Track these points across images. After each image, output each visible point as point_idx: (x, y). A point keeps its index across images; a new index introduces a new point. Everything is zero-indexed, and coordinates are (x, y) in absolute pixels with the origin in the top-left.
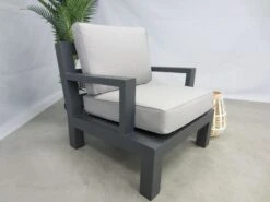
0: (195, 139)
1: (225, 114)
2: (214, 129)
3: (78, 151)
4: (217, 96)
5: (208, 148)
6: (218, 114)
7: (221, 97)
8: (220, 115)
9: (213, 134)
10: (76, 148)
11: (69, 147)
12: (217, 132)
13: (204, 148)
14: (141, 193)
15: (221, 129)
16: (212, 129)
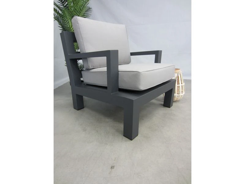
0: (163, 103)
1: (184, 84)
3: (79, 111)
4: (177, 71)
5: (172, 108)
6: (178, 84)
7: (180, 71)
8: (180, 85)
9: (175, 99)
10: (78, 110)
11: (73, 109)
12: (178, 96)
13: (170, 107)
14: (124, 136)
15: (181, 94)
16: (175, 95)
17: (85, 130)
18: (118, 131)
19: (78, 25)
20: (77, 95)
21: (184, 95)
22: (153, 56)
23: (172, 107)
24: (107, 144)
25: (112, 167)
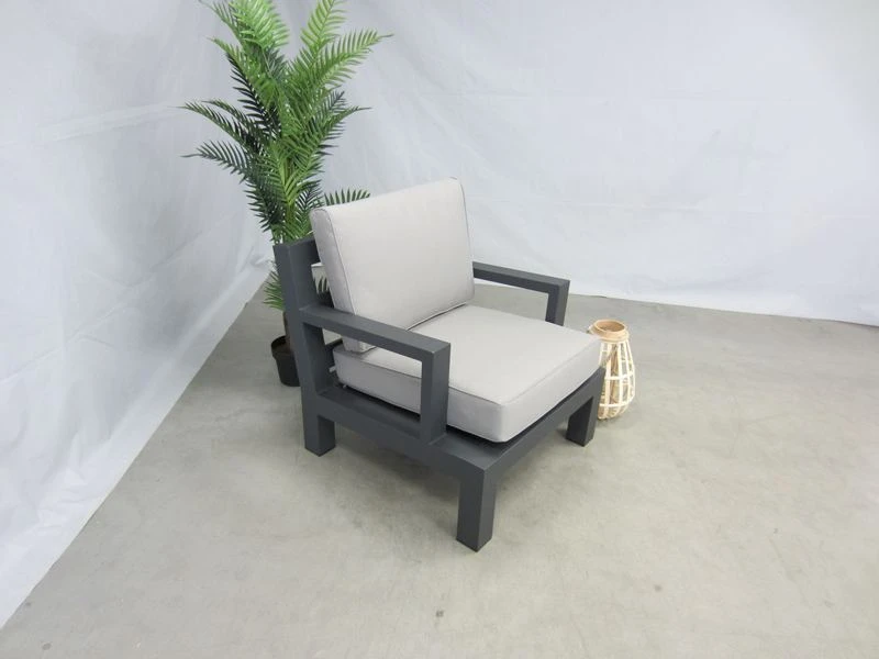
1: (631, 373)
2: (605, 405)
3: (324, 460)
5: (592, 446)
6: (614, 373)
8: (621, 377)
9: (604, 415)
10: (320, 455)
11: (302, 449)
12: (611, 409)
13: (583, 445)
14: (458, 540)
15: (621, 403)
16: (601, 405)
17: (358, 524)
18: (440, 524)
19: (331, 234)
20: (321, 419)
21: (631, 404)
22: (544, 297)
23: (591, 442)
24: (420, 562)
25: (440, 614)
